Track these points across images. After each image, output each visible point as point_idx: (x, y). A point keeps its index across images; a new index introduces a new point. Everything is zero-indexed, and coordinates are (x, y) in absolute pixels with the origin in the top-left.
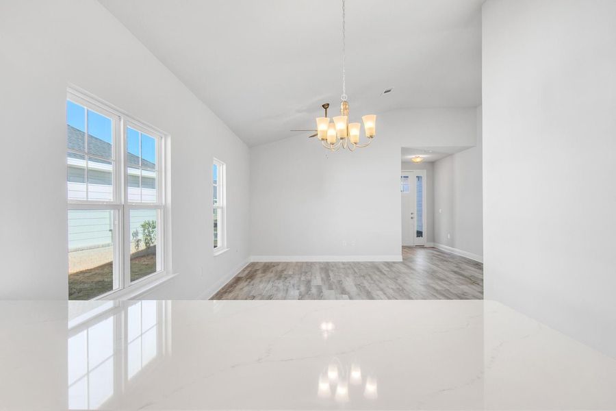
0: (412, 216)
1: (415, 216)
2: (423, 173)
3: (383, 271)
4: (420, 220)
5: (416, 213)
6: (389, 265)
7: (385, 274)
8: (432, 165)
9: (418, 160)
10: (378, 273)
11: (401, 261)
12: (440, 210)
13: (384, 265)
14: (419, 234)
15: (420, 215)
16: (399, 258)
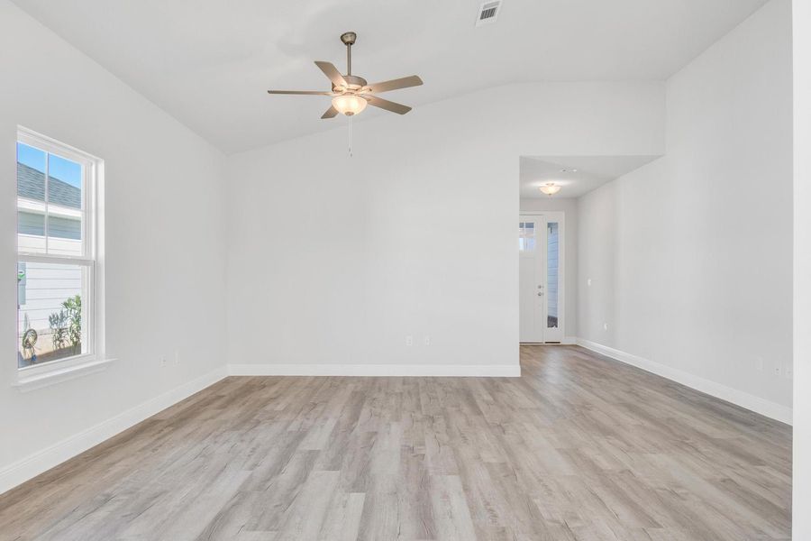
0: (541, 291)
1: (545, 290)
2: (560, 217)
3: (478, 401)
4: (554, 299)
5: (546, 286)
6: (493, 384)
7: (480, 413)
8: (574, 202)
9: (552, 190)
10: (466, 409)
11: (518, 374)
12: (589, 281)
13: (484, 384)
14: (552, 321)
15: (554, 291)
16: (514, 370)
